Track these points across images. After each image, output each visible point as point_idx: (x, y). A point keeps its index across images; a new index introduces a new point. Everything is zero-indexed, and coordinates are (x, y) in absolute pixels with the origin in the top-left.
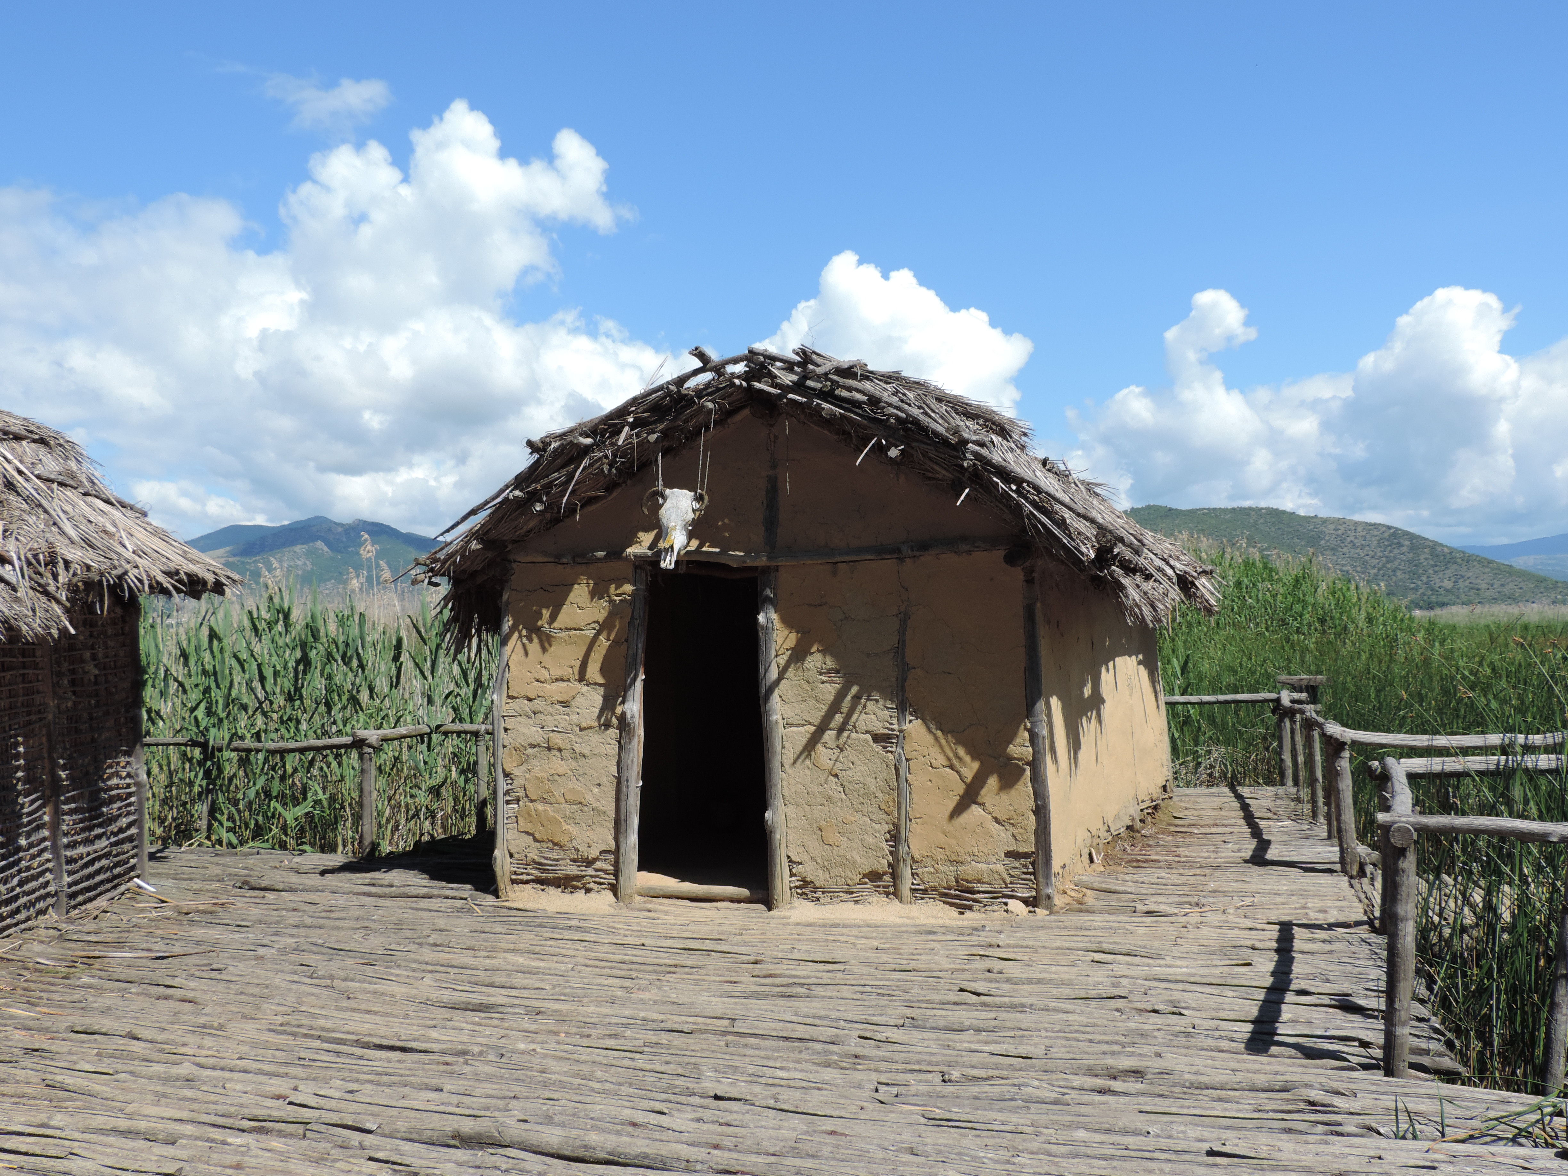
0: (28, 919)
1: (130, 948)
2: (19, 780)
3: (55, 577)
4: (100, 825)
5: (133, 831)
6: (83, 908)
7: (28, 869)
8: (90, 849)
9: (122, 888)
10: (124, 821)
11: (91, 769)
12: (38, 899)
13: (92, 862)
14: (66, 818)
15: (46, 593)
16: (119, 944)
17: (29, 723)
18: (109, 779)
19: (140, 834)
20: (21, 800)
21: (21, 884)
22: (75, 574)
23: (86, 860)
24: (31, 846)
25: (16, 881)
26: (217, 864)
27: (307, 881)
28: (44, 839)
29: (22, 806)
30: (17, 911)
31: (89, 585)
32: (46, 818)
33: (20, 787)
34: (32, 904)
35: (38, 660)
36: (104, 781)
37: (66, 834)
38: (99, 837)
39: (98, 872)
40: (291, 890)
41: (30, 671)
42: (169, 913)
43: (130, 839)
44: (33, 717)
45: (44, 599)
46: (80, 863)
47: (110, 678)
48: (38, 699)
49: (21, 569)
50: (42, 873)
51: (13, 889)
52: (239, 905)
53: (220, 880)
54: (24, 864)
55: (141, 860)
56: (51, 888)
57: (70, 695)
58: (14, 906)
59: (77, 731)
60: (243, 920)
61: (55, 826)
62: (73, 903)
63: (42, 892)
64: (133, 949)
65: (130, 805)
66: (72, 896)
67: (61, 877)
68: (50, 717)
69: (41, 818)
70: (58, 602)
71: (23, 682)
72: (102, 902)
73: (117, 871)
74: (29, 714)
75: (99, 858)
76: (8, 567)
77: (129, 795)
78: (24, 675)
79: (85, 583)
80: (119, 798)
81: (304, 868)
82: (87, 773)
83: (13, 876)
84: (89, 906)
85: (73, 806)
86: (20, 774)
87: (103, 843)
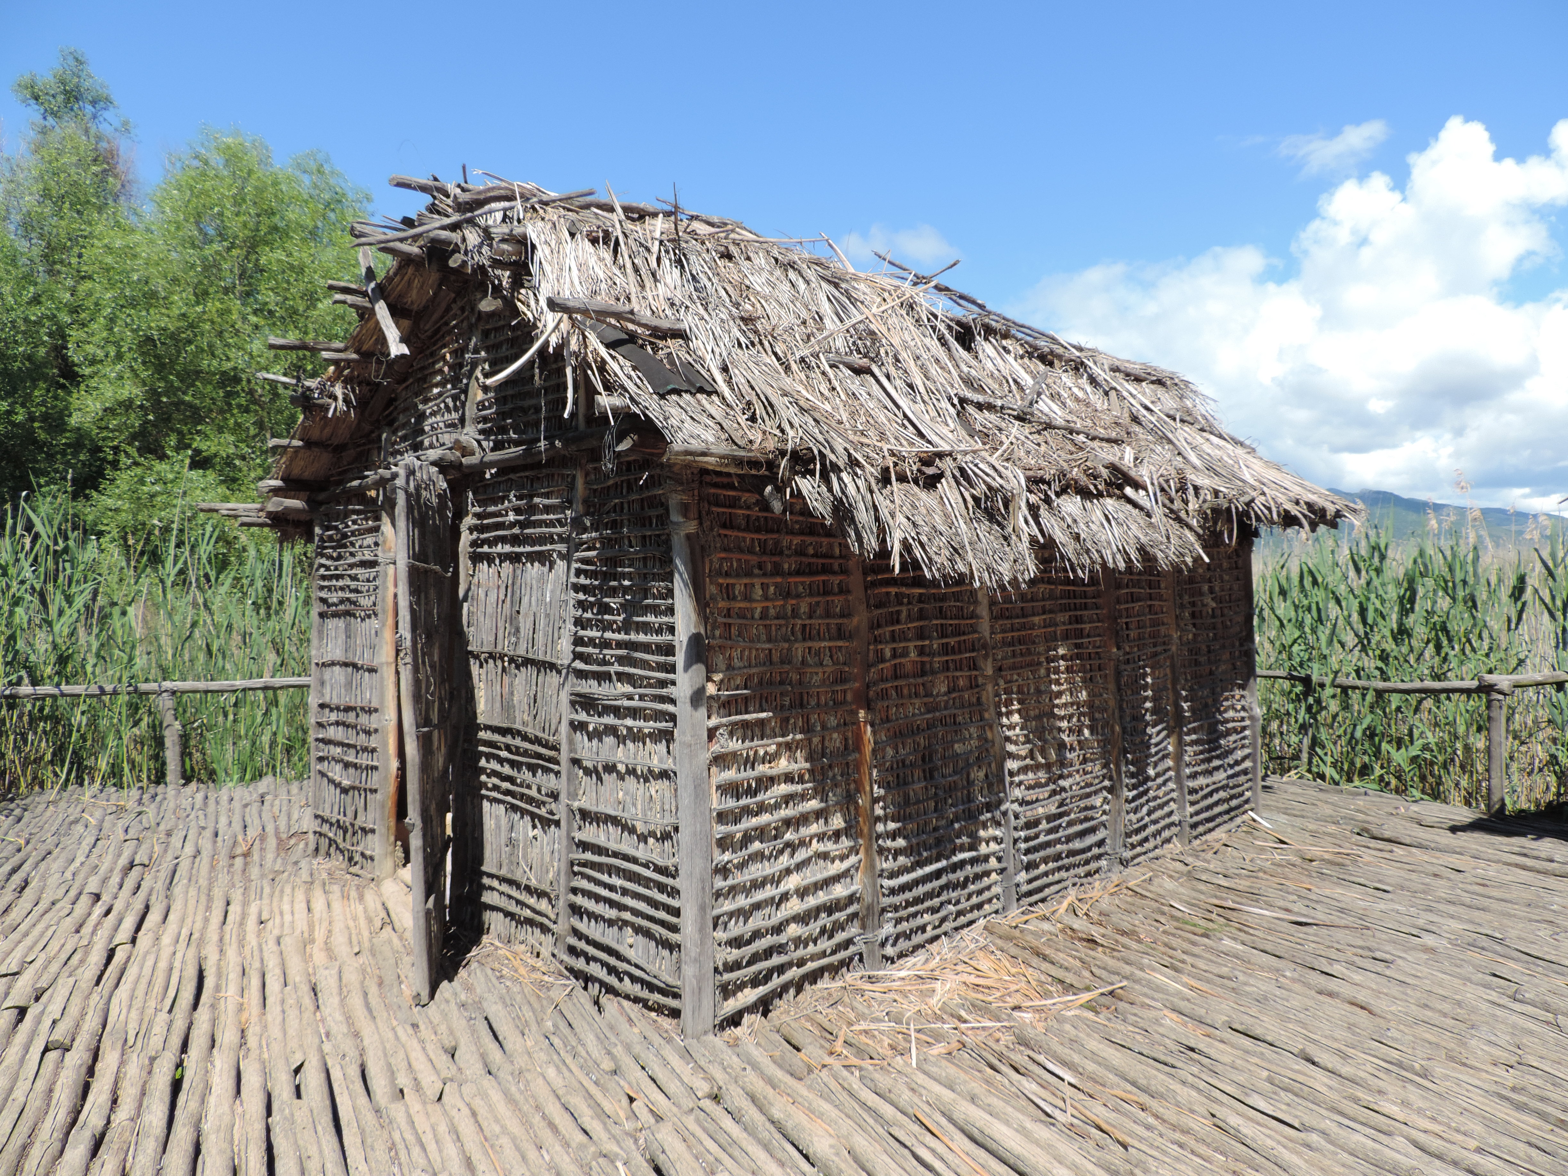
0: (1156, 847)
1: (1266, 903)
2: (1147, 710)
3: (1186, 502)
4: (1218, 757)
5: (1248, 764)
6: (1204, 838)
7: (1155, 798)
8: (1209, 780)
9: (1238, 821)
10: (1239, 754)
11: (1210, 701)
12: (1164, 828)
13: (1211, 794)
14: (1188, 748)
15: (1179, 520)
16: (1254, 896)
17: (1155, 654)
18: (1226, 711)
19: (1254, 768)
20: (1149, 730)
21: (1149, 814)
22: (1205, 501)
23: (1206, 791)
24: (1158, 775)
25: (1145, 810)
26: (1327, 802)
27: (1437, 838)
28: (1169, 769)
29: (1150, 737)
30: (1146, 840)
31: (1216, 511)
32: (1170, 748)
33: (1148, 717)
34: (1159, 832)
35: (1163, 591)
36: (1221, 713)
37: (1188, 765)
38: (1217, 768)
39: (1216, 804)
40: (1419, 846)
41: (1156, 603)
42: (1293, 858)
43: (1245, 772)
44: (1159, 649)
45: (1177, 526)
46: (1201, 793)
47: (1226, 611)
48: (1163, 630)
49: (1155, 494)
50: (1167, 803)
51: (1142, 819)
52: (1367, 858)
53: (1336, 823)
54: (1152, 793)
55: (1255, 793)
56: (1175, 818)
57: (1190, 627)
58: (1143, 835)
59: (1197, 663)
60: (1380, 881)
61: (1178, 757)
62: (1195, 833)
63: (1167, 821)
64: (1270, 906)
65: (1244, 738)
66: (1194, 826)
67: (1184, 808)
68: (1174, 648)
69: (1165, 748)
70: (1191, 528)
71: (1150, 613)
72: (1220, 834)
73: (1234, 803)
74: (1155, 646)
75: (1217, 790)
76: (1142, 493)
77: (1244, 728)
78: (1150, 606)
79: (1213, 510)
80: (1235, 731)
81: (1429, 820)
82: (1206, 705)
83: (1142, 806)
84: (1208, 837)
85: (1194, 737)
86: (1148, 705)
87: (1221, 776)
